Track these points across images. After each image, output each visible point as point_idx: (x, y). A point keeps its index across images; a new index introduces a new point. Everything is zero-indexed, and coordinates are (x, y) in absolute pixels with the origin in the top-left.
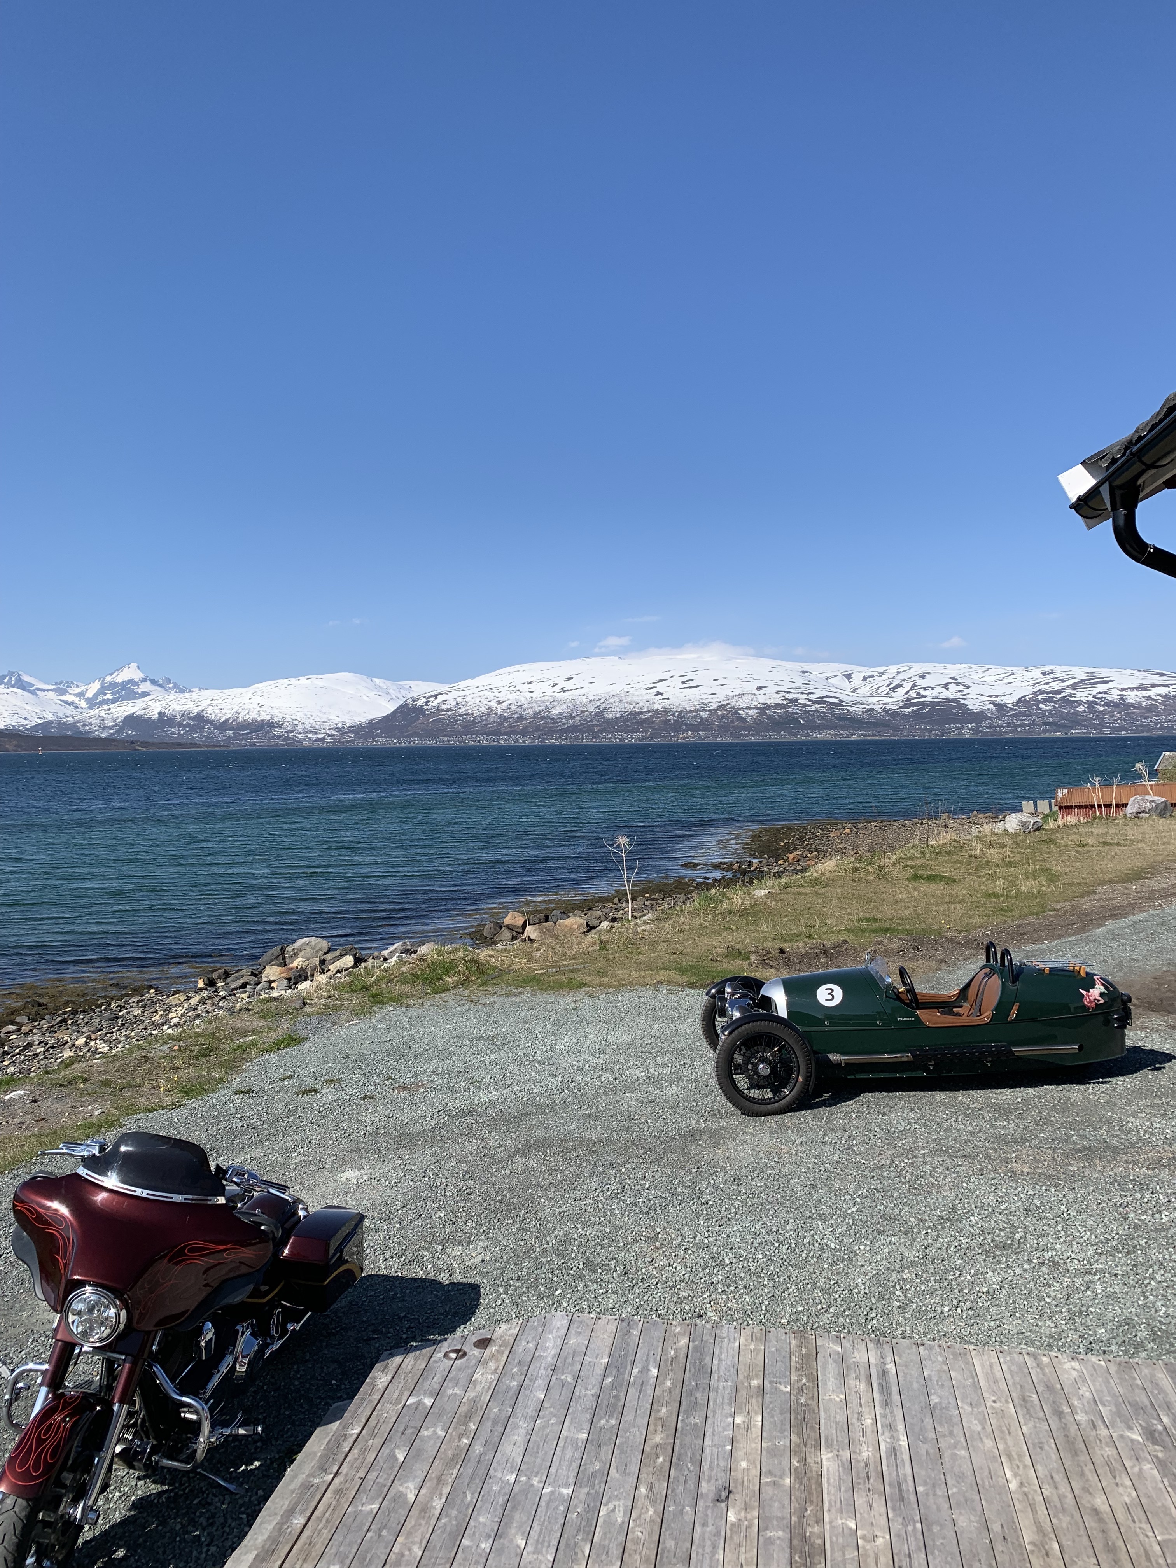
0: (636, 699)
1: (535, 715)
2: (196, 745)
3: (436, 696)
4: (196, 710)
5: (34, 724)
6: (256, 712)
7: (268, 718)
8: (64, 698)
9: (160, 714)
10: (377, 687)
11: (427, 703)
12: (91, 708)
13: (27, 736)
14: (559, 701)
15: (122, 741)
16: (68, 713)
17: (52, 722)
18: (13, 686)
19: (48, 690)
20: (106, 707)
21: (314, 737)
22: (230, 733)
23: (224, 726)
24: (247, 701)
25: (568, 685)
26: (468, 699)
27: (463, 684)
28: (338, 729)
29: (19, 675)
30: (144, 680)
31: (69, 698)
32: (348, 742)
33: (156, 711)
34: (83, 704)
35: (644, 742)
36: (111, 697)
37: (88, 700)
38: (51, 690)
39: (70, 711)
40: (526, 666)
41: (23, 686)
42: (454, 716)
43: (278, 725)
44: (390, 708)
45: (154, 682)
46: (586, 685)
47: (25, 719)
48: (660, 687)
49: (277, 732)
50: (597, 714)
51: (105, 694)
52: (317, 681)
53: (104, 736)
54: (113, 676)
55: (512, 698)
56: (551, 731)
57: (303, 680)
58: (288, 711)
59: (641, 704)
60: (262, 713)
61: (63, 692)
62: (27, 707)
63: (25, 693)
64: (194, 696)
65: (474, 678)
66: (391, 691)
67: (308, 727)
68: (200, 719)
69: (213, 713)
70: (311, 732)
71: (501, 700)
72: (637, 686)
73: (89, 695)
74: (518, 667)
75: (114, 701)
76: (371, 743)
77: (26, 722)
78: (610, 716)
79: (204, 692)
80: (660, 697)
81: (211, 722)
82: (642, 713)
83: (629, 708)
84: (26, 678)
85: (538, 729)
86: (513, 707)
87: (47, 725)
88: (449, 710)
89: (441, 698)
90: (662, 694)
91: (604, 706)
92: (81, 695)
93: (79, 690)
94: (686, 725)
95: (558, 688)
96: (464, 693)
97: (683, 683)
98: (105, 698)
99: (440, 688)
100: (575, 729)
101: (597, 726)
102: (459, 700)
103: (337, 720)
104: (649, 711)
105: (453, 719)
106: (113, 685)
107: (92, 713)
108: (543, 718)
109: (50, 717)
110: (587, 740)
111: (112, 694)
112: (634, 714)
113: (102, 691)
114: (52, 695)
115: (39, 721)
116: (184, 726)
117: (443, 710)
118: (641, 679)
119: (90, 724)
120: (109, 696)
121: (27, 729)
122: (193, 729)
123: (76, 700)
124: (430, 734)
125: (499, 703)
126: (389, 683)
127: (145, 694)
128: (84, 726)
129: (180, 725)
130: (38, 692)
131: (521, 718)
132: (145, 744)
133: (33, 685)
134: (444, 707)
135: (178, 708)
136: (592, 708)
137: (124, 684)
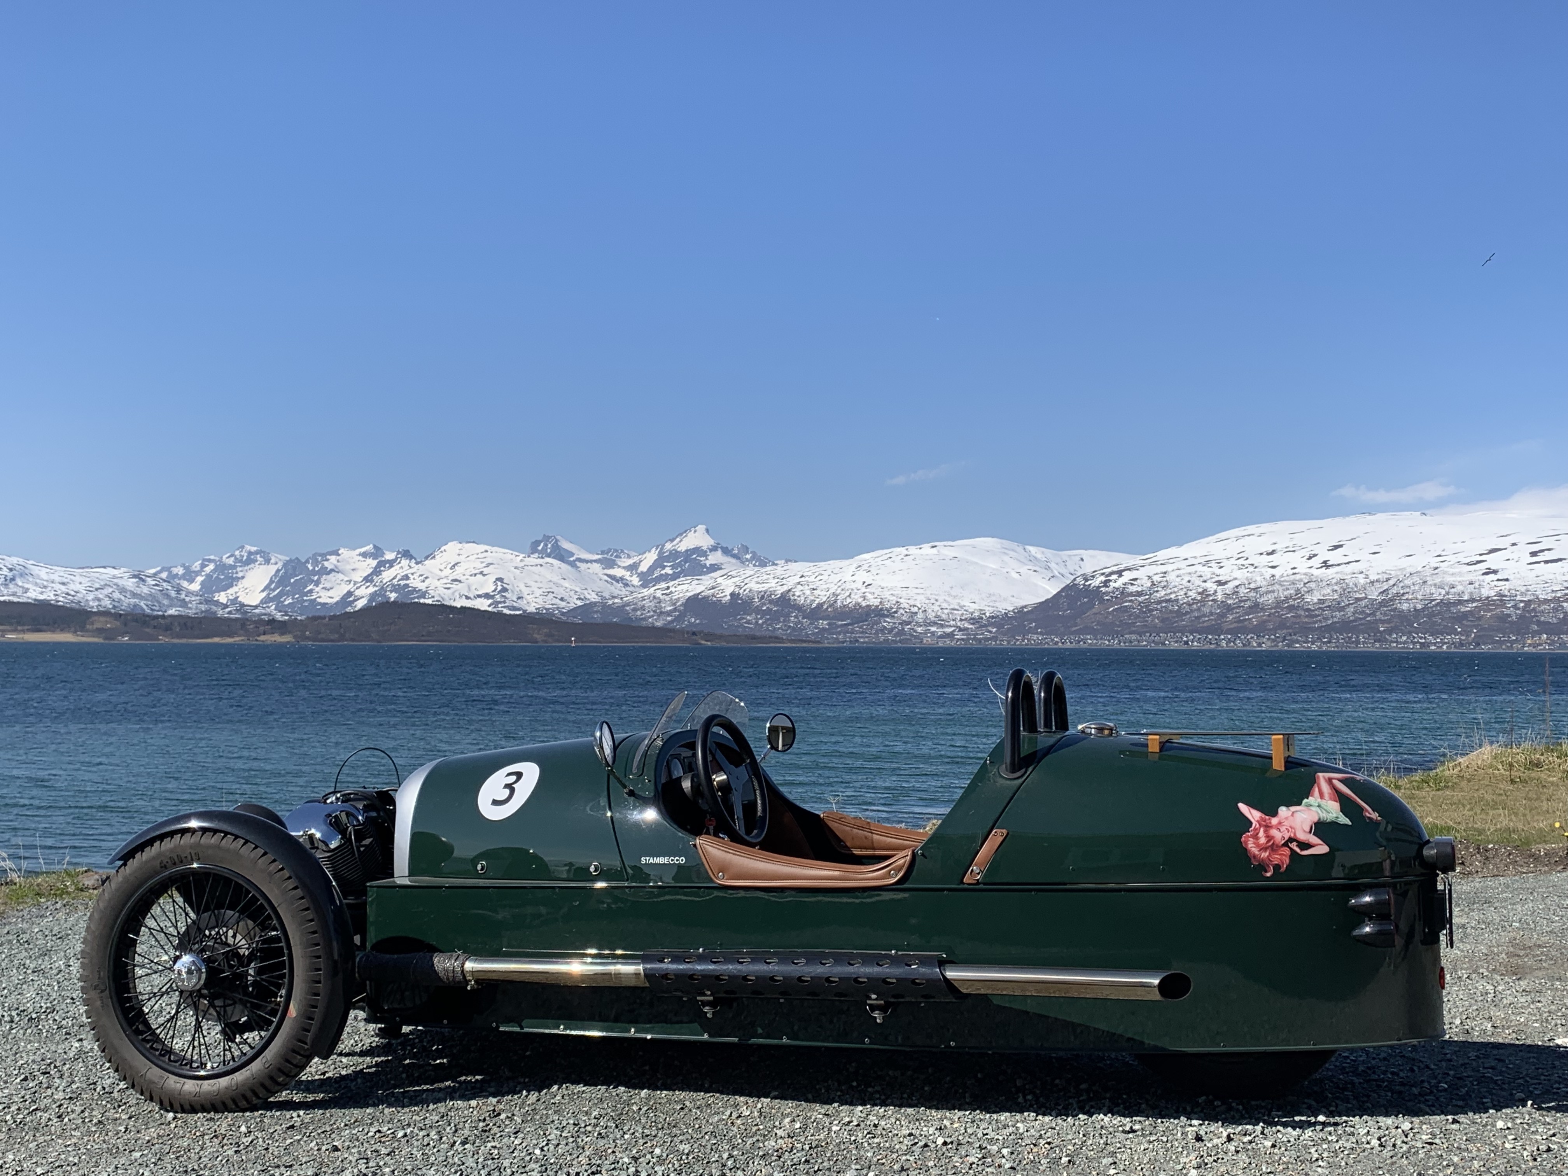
0: (1450, 579)
1: (1278, 604)
2: (778, 639)
3: (1120, 573)
4: (780, 590)
5: (572, 606)
6: (860, 594)
7: (876, 602)
8: (611, 572)
9: (732, 594)
10: (1033, 559)
11: (1106, 583)
12: (644, 586)
13: (565, 623)
14: (1319, 581)
15: (682, 631)
16: (616, 592)
17: (595, 603)
18: (549, 556)
19: (591, 561)
20: (663, 585)
21: (940, 631)
22: (823, 624)
23: (816, 612)
24: (848, 578)
25: (1335, 557)
26: (1171, 577)
27: (1162, 554)
28: (973, 620)
29: (557, 541)
30: (714, 549)
31: (618, 572)
32: (987, 639)
33: (728, 592)
34: (635, 580)
35: (1464, 650)
36: (670, 572)
37: (642, 576)
38: (595, 561)
39: (618, 589)
40: (1265, 527)
41: (561, 555)
42: (1148, 603)
43: (890, 613)
44: (1050, 589)
45: (726, 551)
46: (1364, 556)
47: (562, 599)
48: (1492, 561)
49: (887, 623)
50: (1383, 603)
51: (664, 567)
52: (947, 550)
53: (659, 624)
54: (675, 543)
55: (1242, 575)
56: (1305, 630)
57: (926, 549)
58: (904, 593)
59: (1460, 588)
60: (869, 596)
61: (609, 563)
62: (566, 584)
63: (564, 566)
64: (779, 570)
65: (1180, 544)
66: (1053, 565)
67: (931, 616)
68: (785, 602)
69: (802, 595)
70: (935, 623)
71: (1223, 578)
72: (1453, 559)
73: (644, 568)
74: (1251, 529)
75: (674, 577)
76: (1020, 642)
77: (563, 604)
78: (1405, 606)
79: (793, 566)
80: (1492, 577)
81: (799, 608)
82: (1460, 602)
83: (1438, 595)
84: (566, 545)
85: (1282, 625)
86: (1243, 591)
87: (587, 608)
88: (1139, 594)
89: (1127, 576)
90: (1495, 572)
91: (1394, 590)
92: (633, 568)
93: (630, 562)
94: (1539, 623)
95: (1316, 562)
96: (1163, 569)
97: (1534, 554)
98: (663, 572)
99: (1126, 560)
100: (1345, 626)
101: (1383, 622)
102: (1156, 578)
103: (972, 607)
104: (1473, 600)
105: (1147, 609)
106: (675, 554)
107: (646, 592)
108: (1291, 608)
109: (593, 597)
110: (1366, 645)
111: (673, 567)
112: (1445, 604)
113: (659, 563)
114: (596, 567)
115: (579, 603)
116: (764, 613)
117: (1131, 594)
118: (1459, 547)
119: (643, 608)
120: (668, 571)
121: (563, 614)
122: (775, 617)
123: (627, 574)
124: (1108, 630)
125: (1220, 583)
126: (1049, 553)
127: (715, 568)
128: (635, 610)
129: (758, 610)
130: (578, 564)
131: (1256, 607)
132: (709, 636)
133: (573, 554)
134: (1133, 589)
135: (756, 587)
136: (1374, 594)
137: (689, 552)
